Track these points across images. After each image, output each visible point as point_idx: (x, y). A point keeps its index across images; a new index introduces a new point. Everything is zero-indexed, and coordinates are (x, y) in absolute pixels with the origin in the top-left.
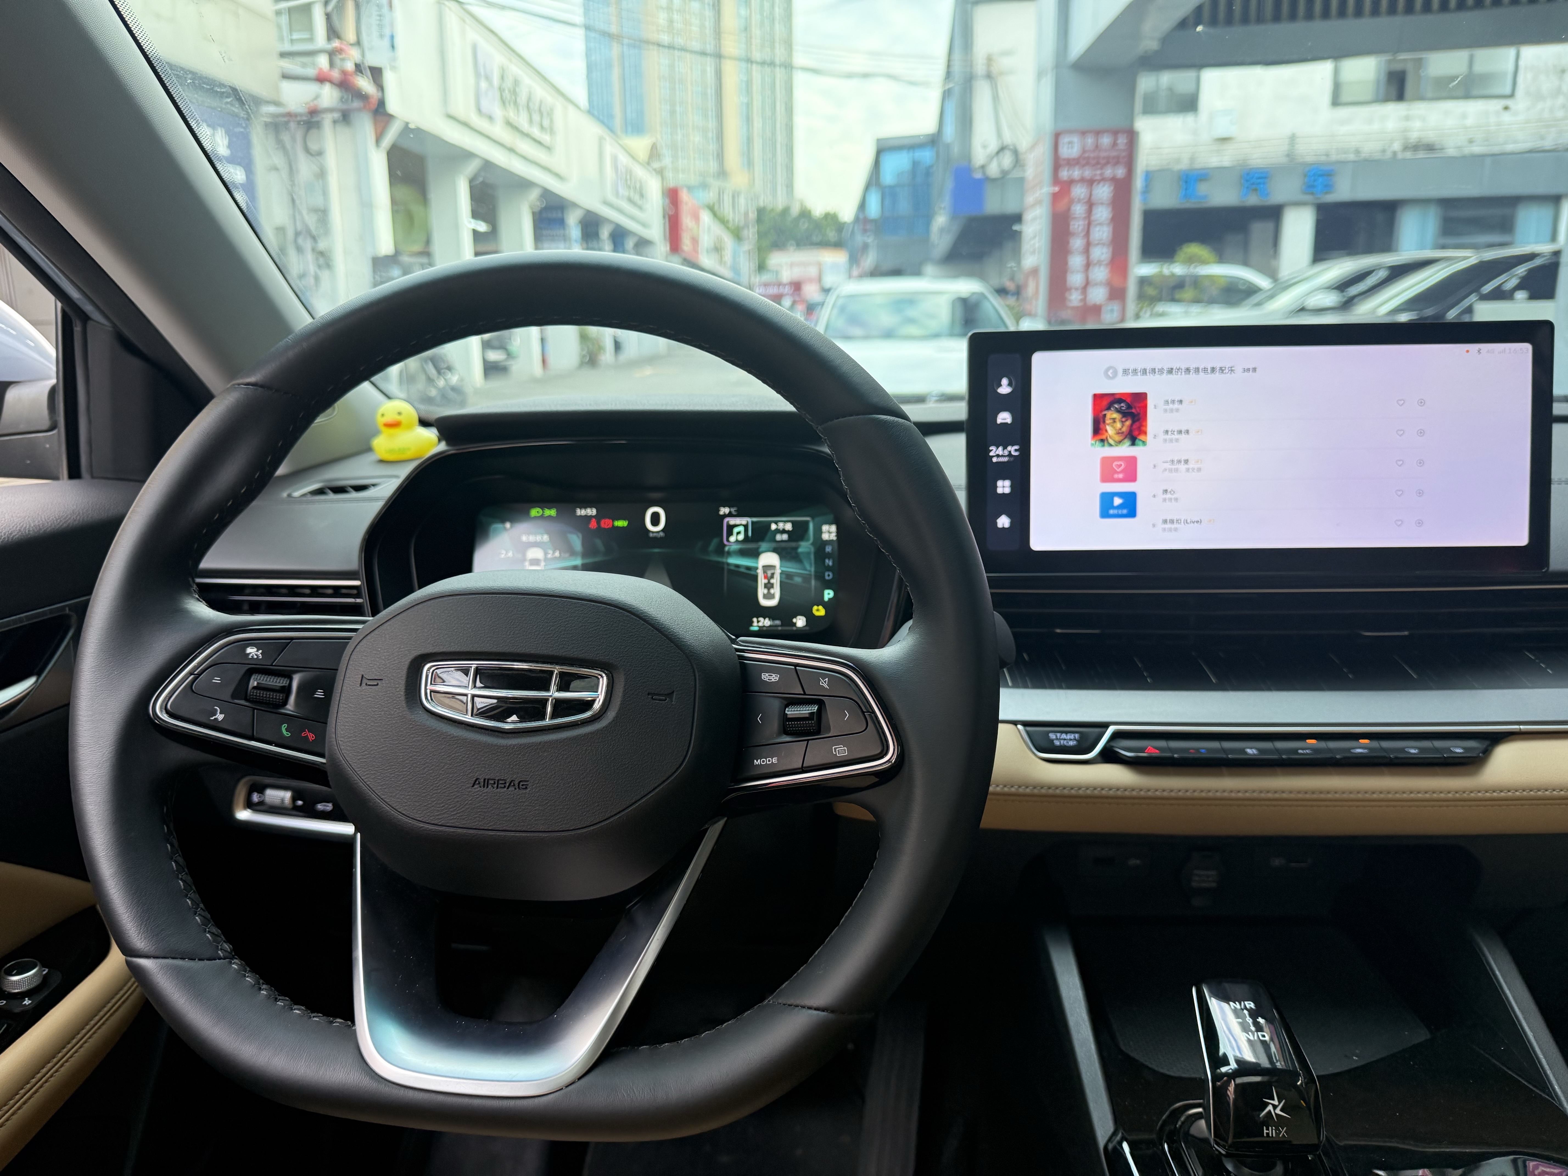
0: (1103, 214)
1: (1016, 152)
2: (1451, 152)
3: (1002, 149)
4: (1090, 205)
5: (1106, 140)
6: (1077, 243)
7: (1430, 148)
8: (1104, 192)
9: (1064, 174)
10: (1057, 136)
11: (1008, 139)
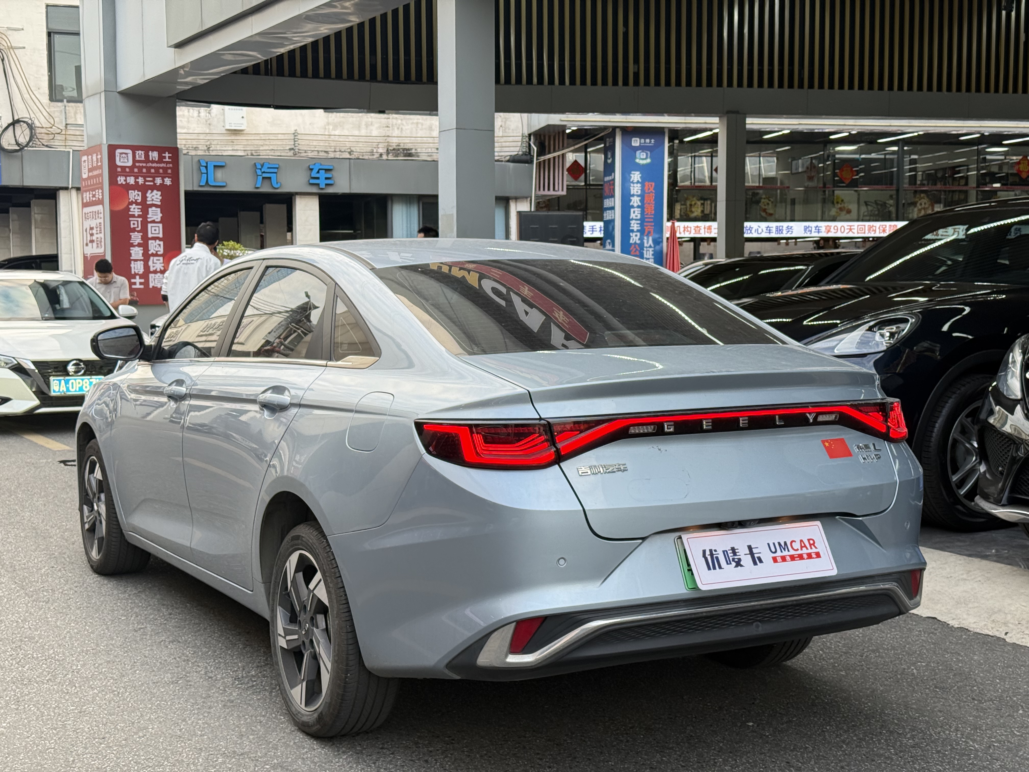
0: (155, 214)
1: (31, 127)
2: (423, 157)
3: (15, 123)
4: (145, 206)
5: (154, 155)
6: (136, 238)
7: (408, 153)
8: (155, 197)
9: (121, 180)
10: (112, 149)
11: (21, 113)
